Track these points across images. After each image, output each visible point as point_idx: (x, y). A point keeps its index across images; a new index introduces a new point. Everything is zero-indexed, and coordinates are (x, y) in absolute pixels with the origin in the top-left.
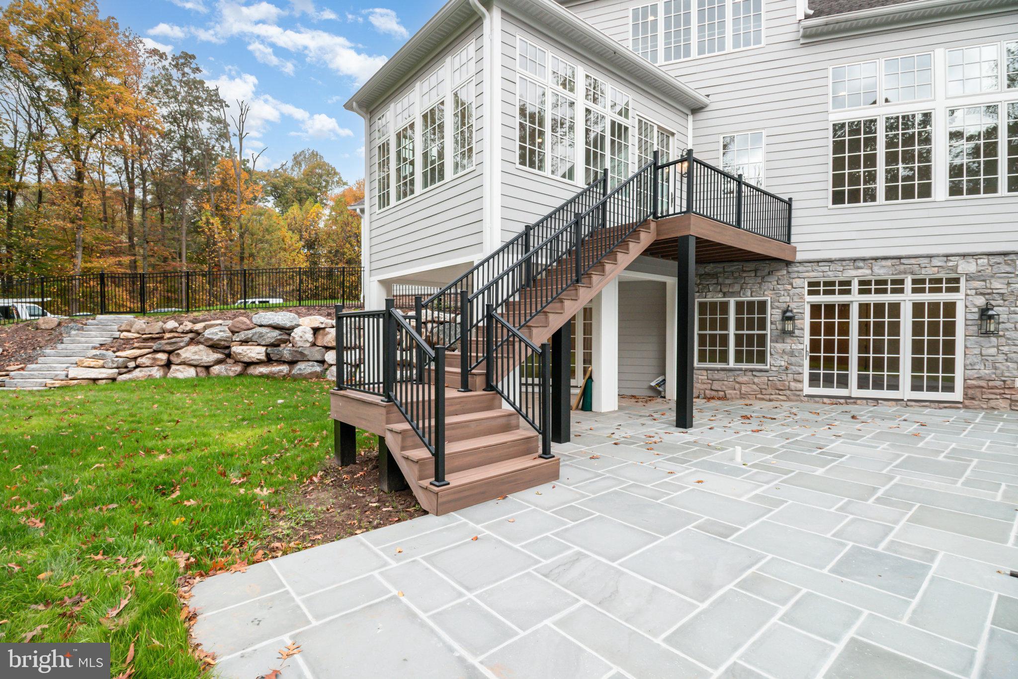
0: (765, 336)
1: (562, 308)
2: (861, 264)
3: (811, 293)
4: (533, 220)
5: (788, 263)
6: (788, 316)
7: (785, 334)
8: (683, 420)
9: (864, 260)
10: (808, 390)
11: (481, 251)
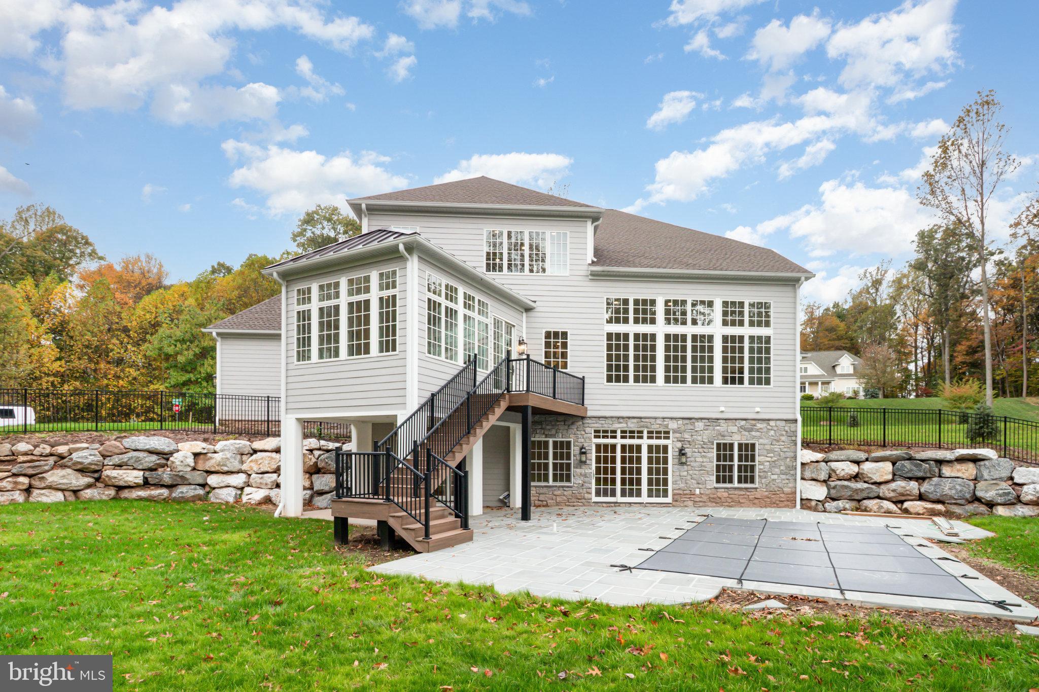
0: (570, 463)
1: (462, 449)
2: (621, 420)
3: (596, 437)
4: (435, 389)
5: (583, 418)
6: (583, 452)
7: (582, 463)
8: (525, 516)
9: (623, 418)
10: (595, 499)
11: (405, 409)
